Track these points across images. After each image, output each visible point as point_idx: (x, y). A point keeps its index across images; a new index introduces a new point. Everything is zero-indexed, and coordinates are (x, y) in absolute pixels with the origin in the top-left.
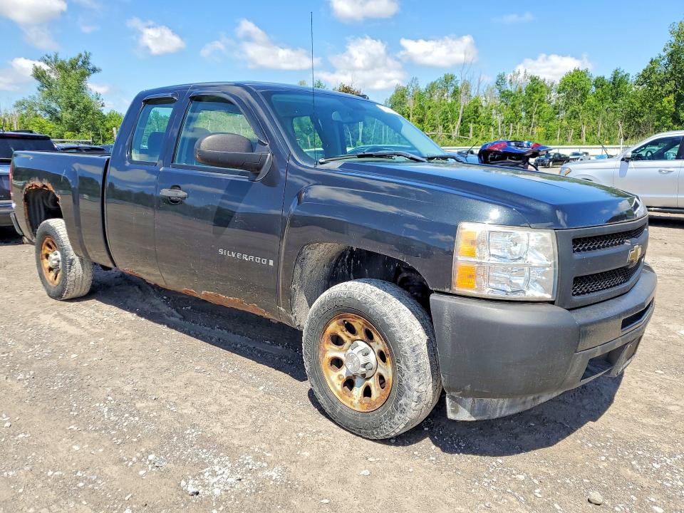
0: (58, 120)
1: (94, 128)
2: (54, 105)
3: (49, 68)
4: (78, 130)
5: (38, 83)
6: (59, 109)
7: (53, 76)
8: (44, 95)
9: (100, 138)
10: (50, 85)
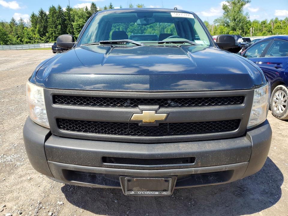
0: (228, 26)
1: (242, 28)
2: (228, 20)
3: (229, 4)
4: (235, 30)
5: (223, 11)
6: (229, 22)
7: (230, 8)
8: (225, 16)
9: (244, 33)
10: (228, 11)
